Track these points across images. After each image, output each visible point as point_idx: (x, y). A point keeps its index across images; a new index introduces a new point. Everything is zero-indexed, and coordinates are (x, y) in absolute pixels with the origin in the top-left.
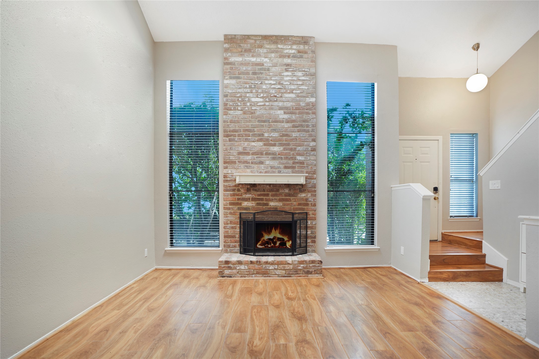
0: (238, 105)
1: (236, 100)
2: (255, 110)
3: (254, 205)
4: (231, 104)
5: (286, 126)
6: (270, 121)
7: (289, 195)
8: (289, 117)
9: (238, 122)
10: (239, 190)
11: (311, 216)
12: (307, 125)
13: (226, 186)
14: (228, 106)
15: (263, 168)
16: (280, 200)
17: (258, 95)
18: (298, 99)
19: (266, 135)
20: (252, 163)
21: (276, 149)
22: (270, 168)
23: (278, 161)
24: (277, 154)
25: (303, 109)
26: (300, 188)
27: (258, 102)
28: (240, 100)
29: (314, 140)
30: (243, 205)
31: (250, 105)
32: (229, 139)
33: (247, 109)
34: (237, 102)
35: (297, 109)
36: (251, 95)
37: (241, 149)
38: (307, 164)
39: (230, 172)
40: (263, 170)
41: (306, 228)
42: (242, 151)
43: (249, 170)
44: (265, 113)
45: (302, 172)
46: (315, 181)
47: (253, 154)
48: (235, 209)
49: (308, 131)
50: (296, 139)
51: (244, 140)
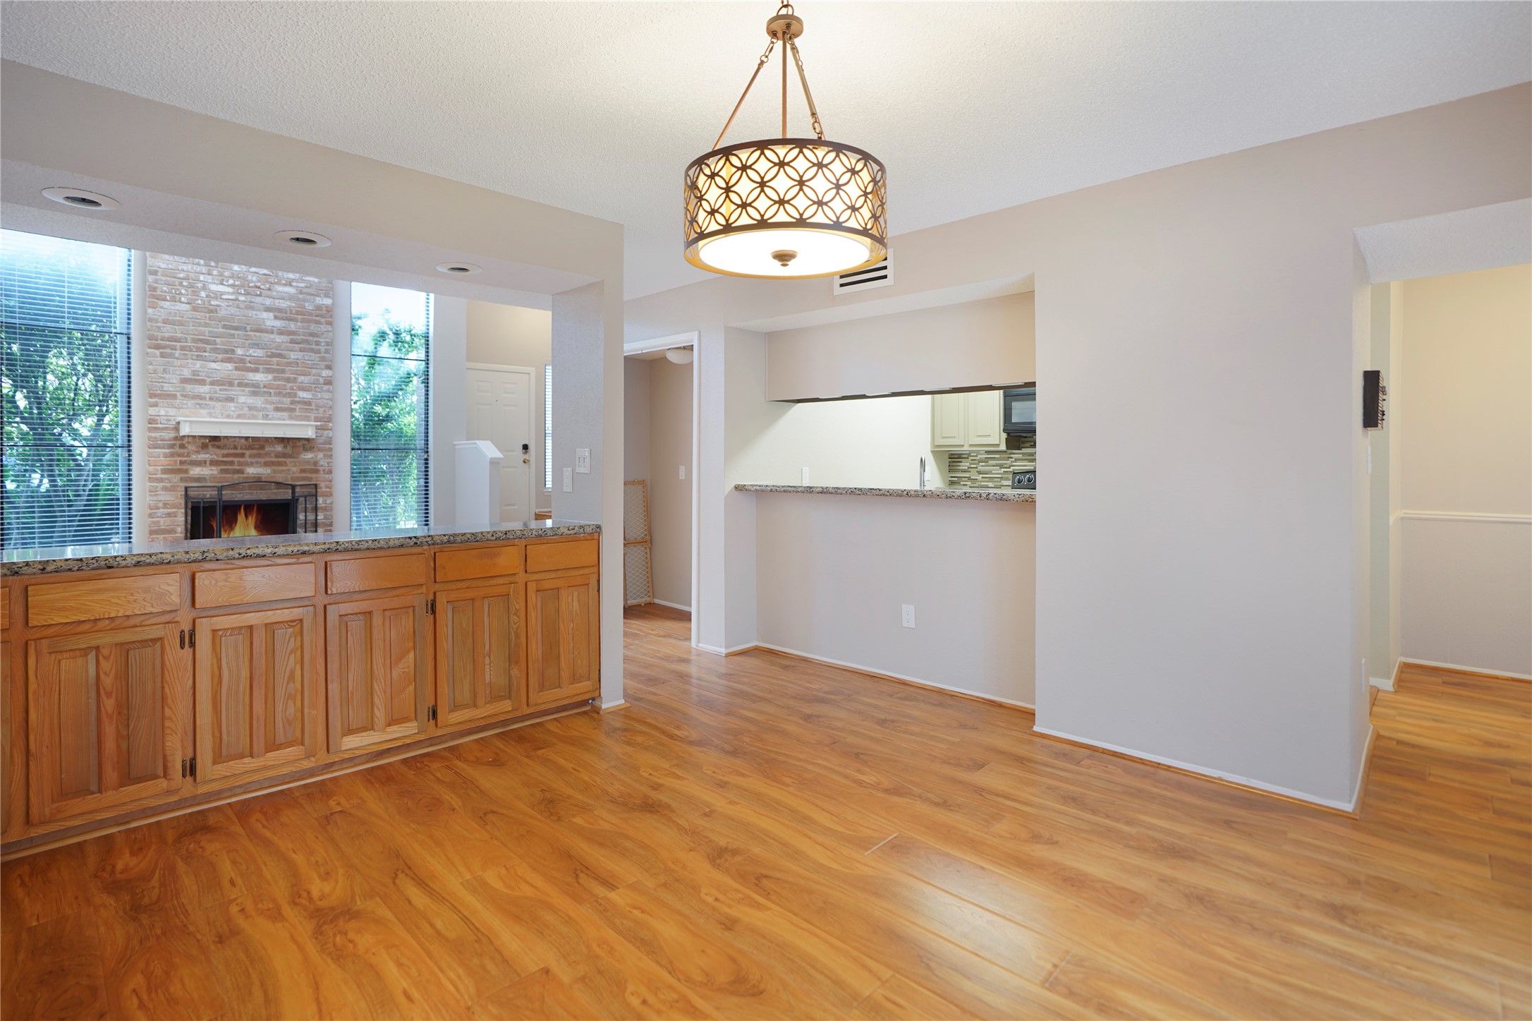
0: (181, 294)
1: (177, 283)
2: (218, 306)
3: (215, 472)
4: (165, 289)
5: (278, 340)
6: (248, 328)
7: (284, 455)
8: (283, 325)
9: (181, 323)
10: (182, 446)
11: (323, 490)
12: (316, 341)
13: (155, 438)
14: (159, 293)
15: (233, 409)
16: (266, 464)
17: (223, 280)
18: (301, 296)
19: (240, 351)
20: (211, 399)
21: (259, 377)
22: (247, 409)
23: (262, 399)
24: (262, 386)
25: (310, 314)
26: (306, 444)
27: (222, 293)
28: (185, 284)
29: (329, 367)
30: (192, 472)
31: (207, 296)
32: (161, 353)
33: (199, 302)
34: (180, 288)
35: (298, 313)
36: (209, 278)
37: (187, 373)
38: (316, 406)
39: (162, 412)
40: (234, 411)
41: (316, 509)
42: (190, 377)
43: (204, 412)
44: (238, 313)
45: (307, 418)
46: (330, 433)
47: (212, 383)
48: (176, 481)
49: (318, 352)
50: (298, 363)
51: (194, 357)
